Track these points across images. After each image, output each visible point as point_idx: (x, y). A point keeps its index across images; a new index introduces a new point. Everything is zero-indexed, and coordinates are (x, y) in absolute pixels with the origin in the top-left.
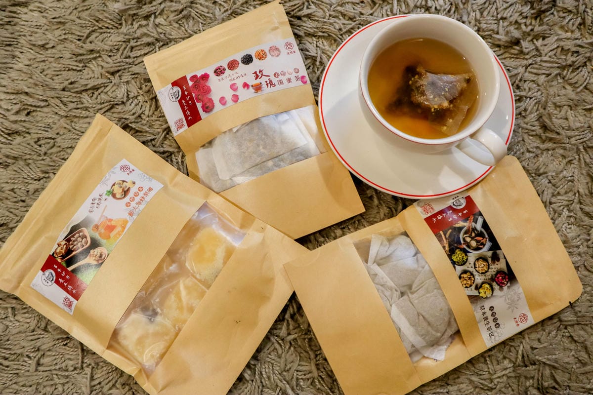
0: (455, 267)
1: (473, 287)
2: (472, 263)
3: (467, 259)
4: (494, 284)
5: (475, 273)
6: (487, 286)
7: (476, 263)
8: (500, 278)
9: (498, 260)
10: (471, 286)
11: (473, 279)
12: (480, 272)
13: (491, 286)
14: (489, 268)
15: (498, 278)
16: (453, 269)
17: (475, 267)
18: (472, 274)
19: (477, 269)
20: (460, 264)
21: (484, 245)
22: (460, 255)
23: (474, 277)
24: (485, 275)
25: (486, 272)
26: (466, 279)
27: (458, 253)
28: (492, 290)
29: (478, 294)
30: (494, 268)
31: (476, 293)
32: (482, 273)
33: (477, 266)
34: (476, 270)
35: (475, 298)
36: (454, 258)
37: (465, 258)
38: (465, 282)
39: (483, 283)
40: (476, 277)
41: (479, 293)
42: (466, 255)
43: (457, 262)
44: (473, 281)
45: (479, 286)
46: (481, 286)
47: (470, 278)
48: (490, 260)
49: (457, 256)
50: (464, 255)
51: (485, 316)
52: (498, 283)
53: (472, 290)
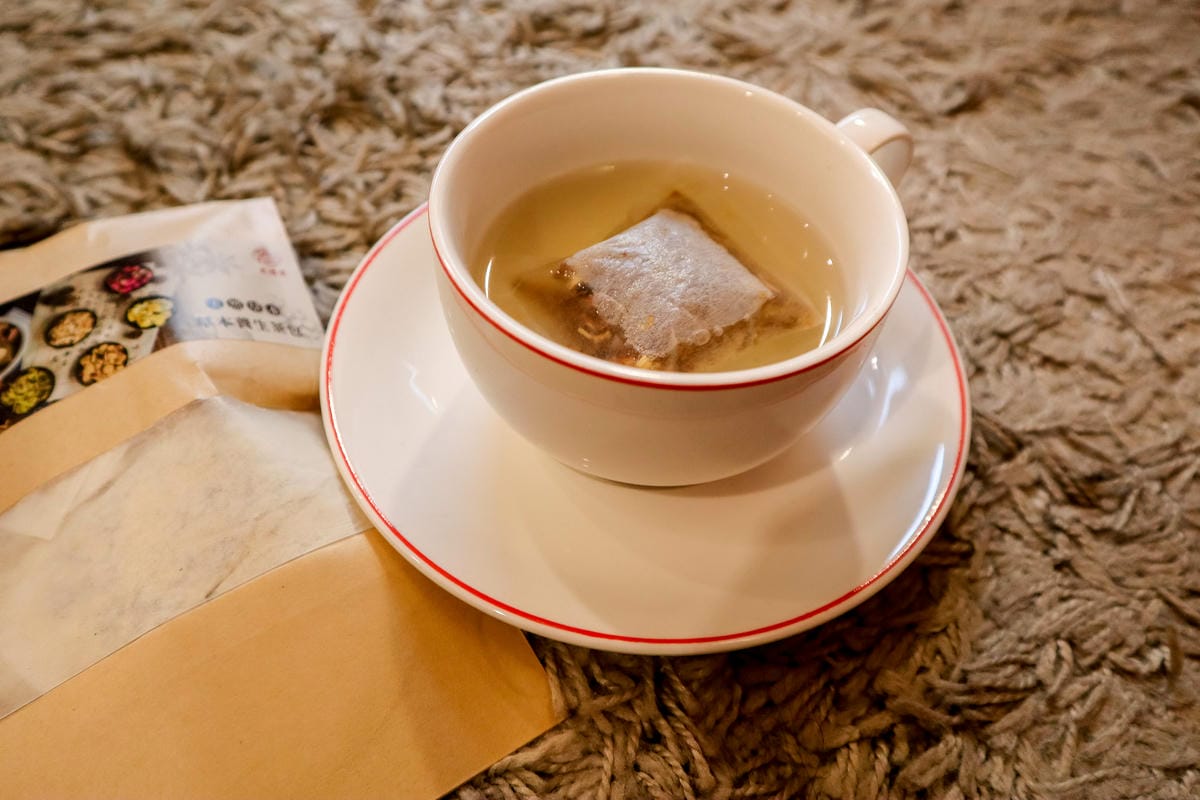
0: (54, 402)
1: (128, 344)
2: (54, 353)
3: (40, 369)
4: (136, 295)
5: (88, 343)
6: (136, 313)
7: (57, 343)
8: (124, 282)
9: (70, 289)
10: (125, 351)
11: (103, 348)
12: (88, 330)
13: (141, 301)
14: (85, 311)
15: (122, 287)
16: (56, 405)
17: (71, 345)
18: (89, 352)
19: (77, 339)
20: (48, 387)
21: (11, 326)
22: (20, 391)
23: (98, 346)
24: (104, 317)
25: (94, 316)
26: (99, 366)
27: (11, 395)
28: (151, 298)
29: (155, 331)
30: (90, 295)
31: (149, 337)
32: (94, 325)
33: (67, 340)
34: (82, 340)
35: (165, 336)
36: (25, 406)
37: (34, 375)
38: (109, 369)
39: (125, 320)
40: (101, 338)
41: (153, 326)
42: (26, 372)
43: (40, 396)
44: (111, 348)
45: (130, 329)
46: (134, 324)
47: (100, 356)
48: (60, 310)
49: (20, 400)
50: (23, 380)
51: (233, 321)
52: (137, 285)
53: (137, 347)
